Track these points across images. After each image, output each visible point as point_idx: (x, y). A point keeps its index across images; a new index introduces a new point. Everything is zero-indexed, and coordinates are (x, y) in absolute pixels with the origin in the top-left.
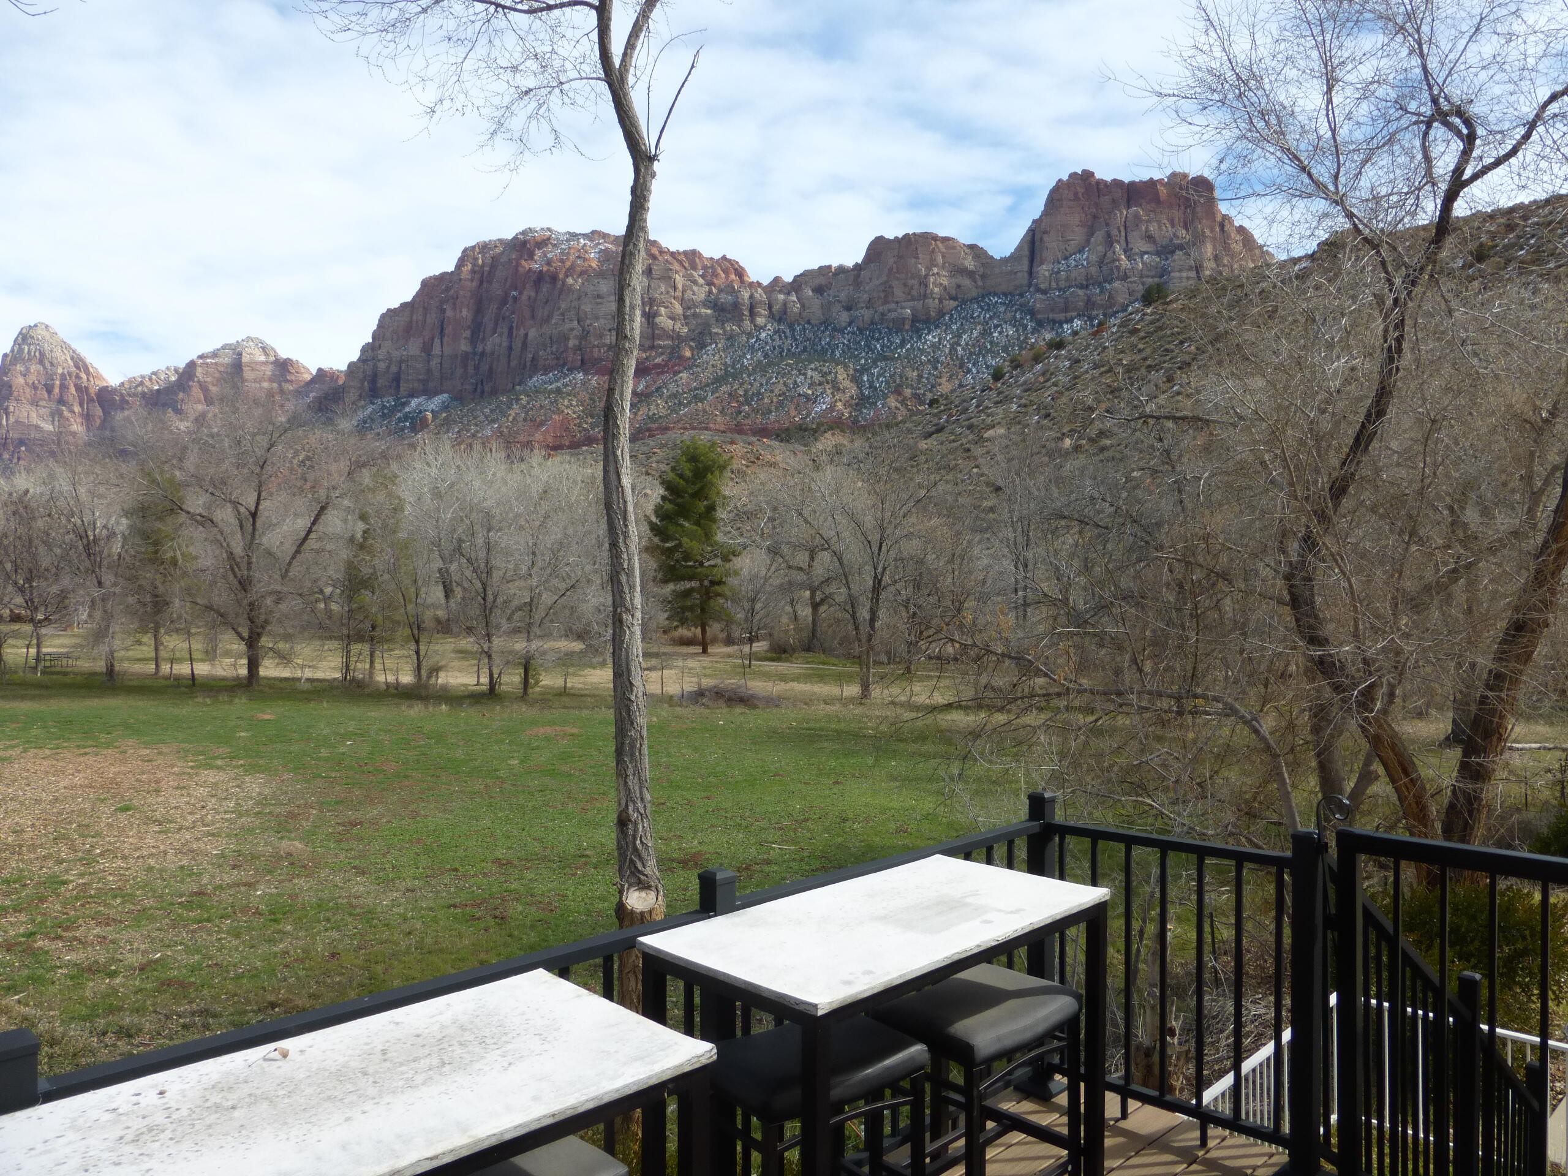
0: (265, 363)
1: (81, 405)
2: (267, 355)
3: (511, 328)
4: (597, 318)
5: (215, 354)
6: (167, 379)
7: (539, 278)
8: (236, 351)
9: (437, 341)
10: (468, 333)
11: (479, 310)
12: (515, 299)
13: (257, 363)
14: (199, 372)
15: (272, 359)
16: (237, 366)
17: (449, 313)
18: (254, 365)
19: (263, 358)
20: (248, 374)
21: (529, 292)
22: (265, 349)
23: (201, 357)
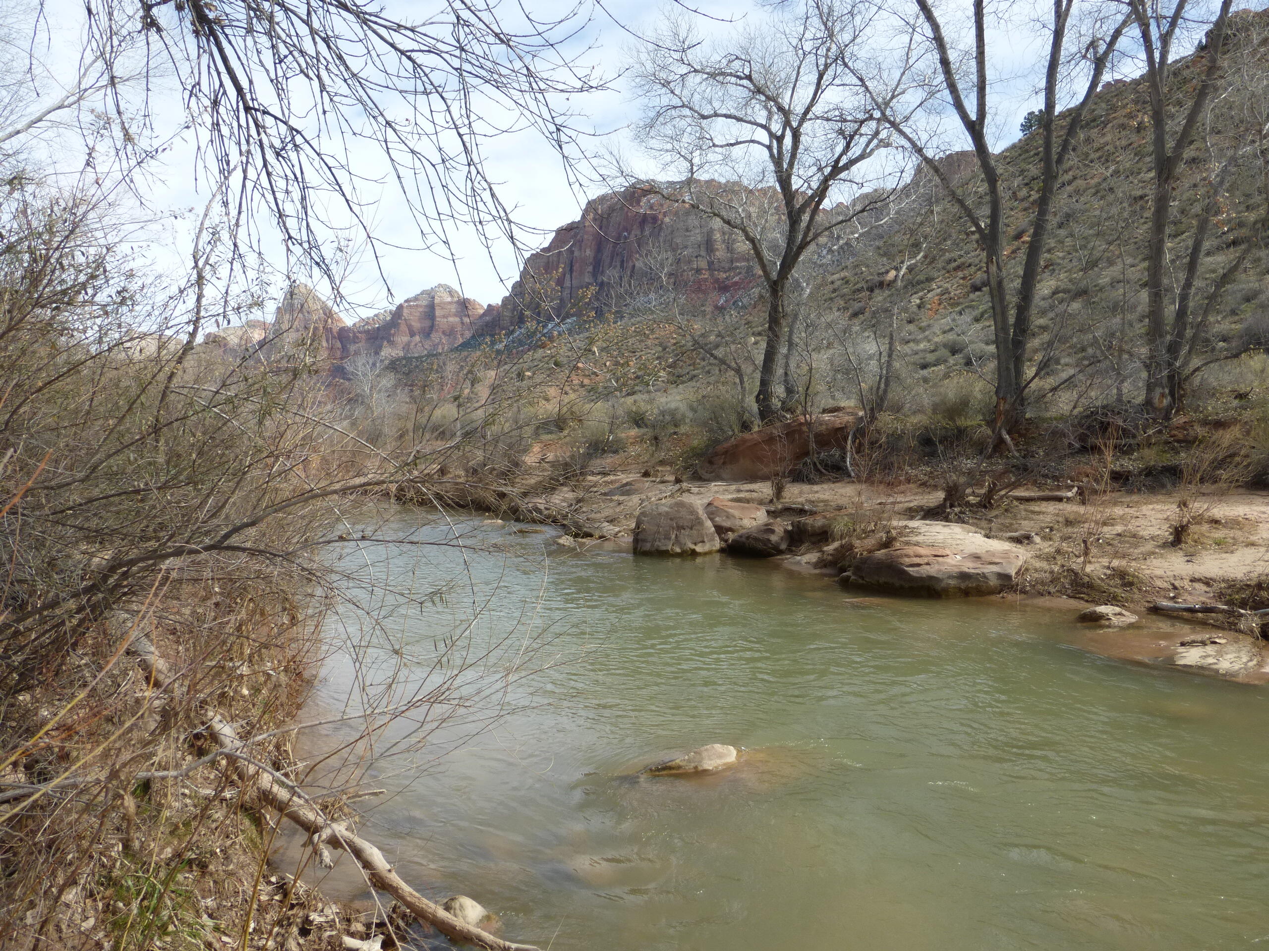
0: (450, 303)
1: (327, 341)
2: (452, 296)
3: (622, 262)
4: (686, 247)
5: (416, 298)
6: (384, 319)
7: (644, 220)
8: (430, 294)
9: (568, 276)
10: (590, 268)
11: (599, 249)
12: (626, 238)
13: (445, 303)
14: (406, 312)
15: (456, 299)
16: (432, 307)
17: (577, 254)
18: (443, 305)
19: (449, 299)
20: (438, 312)
21: (636, 231)
22: (451, 292)
23: (406, 301)
